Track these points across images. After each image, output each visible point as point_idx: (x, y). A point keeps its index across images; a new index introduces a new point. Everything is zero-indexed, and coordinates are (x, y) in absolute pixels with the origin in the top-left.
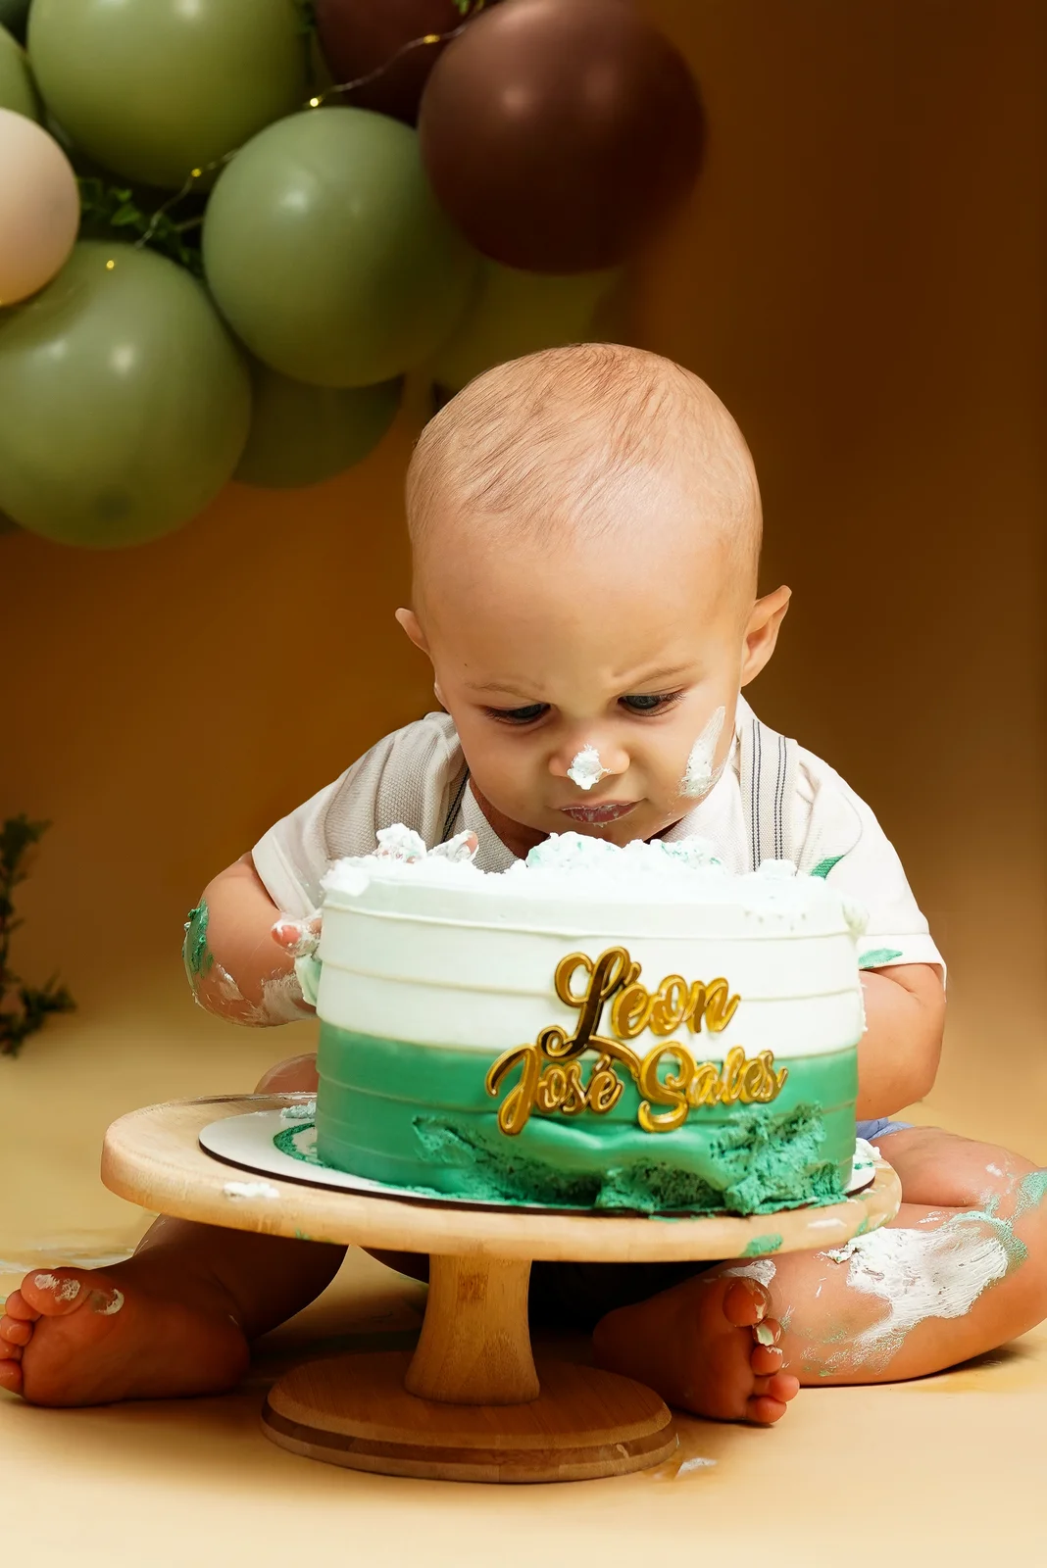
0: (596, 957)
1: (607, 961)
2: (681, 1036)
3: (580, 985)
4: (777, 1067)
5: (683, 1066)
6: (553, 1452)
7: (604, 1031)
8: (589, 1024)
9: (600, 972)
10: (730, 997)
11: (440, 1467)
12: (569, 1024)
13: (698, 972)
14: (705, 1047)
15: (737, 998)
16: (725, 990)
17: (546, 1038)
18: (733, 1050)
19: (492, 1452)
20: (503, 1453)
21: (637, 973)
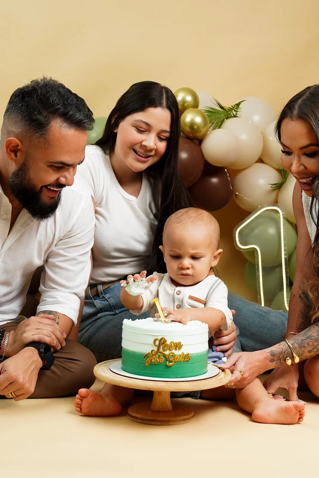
0: (159, 338)
1: (162, 339)
2: (173, 351)
3: (157, 343)
4: (189, 356)
5: (174, 356)
6: (169, 420)
7: (161, 350)
8: (158, 349)
9: (160, 341)
10: (181, 345)
11: (151, 423)
12: (156, 349)
13: (176, 341)
14: (177, 353)
15: (182, 345)
16: (180, 344)
17: (152, 351)
18: (182, 353)
19: (159, 420)
20: (161, 420)
21: (166, 341)
